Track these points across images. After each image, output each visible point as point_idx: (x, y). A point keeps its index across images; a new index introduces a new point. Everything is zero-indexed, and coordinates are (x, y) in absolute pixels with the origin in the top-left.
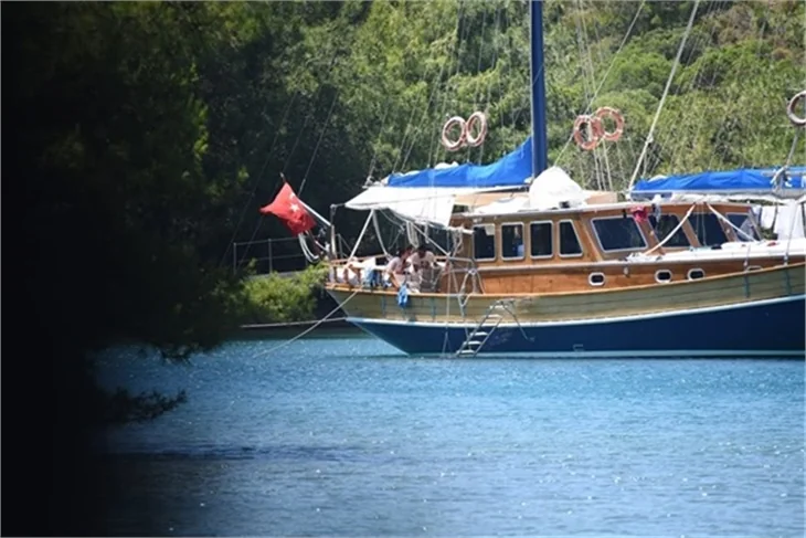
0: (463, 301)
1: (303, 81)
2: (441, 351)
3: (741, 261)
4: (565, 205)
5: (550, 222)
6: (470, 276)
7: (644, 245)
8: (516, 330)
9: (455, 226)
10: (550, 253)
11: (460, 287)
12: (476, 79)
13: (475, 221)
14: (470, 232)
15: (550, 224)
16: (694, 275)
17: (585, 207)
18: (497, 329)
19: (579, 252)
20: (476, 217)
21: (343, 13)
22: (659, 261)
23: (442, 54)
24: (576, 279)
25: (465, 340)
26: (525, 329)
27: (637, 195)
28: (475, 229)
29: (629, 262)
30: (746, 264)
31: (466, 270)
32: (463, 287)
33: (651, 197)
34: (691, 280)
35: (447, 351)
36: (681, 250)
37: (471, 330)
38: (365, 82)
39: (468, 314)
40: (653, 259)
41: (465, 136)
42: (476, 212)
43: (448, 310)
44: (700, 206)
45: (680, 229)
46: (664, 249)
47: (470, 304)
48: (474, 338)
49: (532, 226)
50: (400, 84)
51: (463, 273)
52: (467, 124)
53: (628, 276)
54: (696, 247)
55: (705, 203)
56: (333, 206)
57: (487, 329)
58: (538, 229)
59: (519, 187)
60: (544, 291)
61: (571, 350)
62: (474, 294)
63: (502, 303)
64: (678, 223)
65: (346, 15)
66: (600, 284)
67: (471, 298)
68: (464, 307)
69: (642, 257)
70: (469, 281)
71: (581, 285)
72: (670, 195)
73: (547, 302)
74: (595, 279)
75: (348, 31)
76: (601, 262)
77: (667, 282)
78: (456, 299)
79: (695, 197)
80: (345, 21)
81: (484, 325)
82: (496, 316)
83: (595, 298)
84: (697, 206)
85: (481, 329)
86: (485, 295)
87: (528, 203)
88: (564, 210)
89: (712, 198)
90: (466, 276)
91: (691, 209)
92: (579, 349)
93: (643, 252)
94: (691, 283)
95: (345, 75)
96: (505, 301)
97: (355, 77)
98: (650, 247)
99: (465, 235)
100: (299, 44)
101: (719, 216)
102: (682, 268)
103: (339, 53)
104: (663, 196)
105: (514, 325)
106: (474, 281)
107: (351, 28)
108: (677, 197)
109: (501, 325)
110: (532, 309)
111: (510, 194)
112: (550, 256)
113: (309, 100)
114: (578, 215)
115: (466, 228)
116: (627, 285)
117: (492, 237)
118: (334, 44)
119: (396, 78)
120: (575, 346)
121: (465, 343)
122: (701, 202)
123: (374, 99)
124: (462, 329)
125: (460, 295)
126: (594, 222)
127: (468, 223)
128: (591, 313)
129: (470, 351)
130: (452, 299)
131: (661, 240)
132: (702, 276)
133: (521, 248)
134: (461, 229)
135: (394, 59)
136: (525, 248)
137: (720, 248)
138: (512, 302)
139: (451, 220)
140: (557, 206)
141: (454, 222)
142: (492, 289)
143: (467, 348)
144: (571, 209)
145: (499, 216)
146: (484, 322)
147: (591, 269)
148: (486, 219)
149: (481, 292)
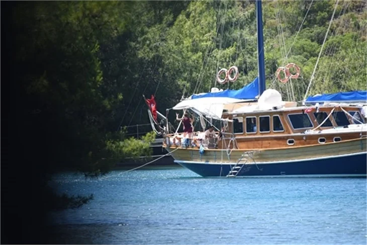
0: (229, 153)
1: (146, 53)
2: (219, 176)
3: (359, 133)
4: (275, 108)
5: (269, 116)
6: (232, 141)
7: (312, 126)
8: (254, 165)
9: (224, 118)
10: (269, 130)
11: (227, 146)
12: (225, 51)
13: (234, 116)
14: (232, 121)
15: (268, 117)
16: (336, 140)
17: (284, 109)
18: (245, 165)
19: (282, 129)
20: (234, 114)
21: (164, 22)
22: (320, 133)
23: (210, 40)
24: (281, 142)
25: (230, 170)
26: (258, 165)
27: (307, 103)
28: (234, 119)
29: (306, 134)
30: (361, 134)
31: (230, 138)
32: (229, 146)
33: (314, 104)
34: (335, 142)
35: (222, 175)
36: (330, 128)
37: (233, 166)
38: (174, 53)
39: (232, 158)
40: (317, 132)
41: (227, 77)
42: (234, 112)
43: (222, 157)
44: (337, 108)
45: (328, 118)
46: (321, 128)
47: (233, 154)
48: (235, 170)
49: (260, 118)
50: (190, 54)
51: (229, 140)
52: (228, 71)
53: (305, 141)
54: (336, 127)
55: (339, 107)
56: (167, 110)
57: (240, 165)
58: (263, 119)
59: (253, 100)
60: (266, 147)
61: (280, 174)
62: (234, 149)
63: (247, 153)
64: (327, 116)
65: (166, 23)
66: (292, 144)
67: (233, 151)
68: (230, 155)
69: (311, 132)
70: (231, 144)
71: (284, 145)
72: (323, 103)
73: (268, 153)
74: (290, 142)
75: (166, 30)
76: (293, 134)
77: (323, 143)
78: (226, 151)
79: (335, 104)
80: (165, 25)
81: (239, 163)
82: (245, 159)
83: (290, 151)
84: (336, 108)
85: (238, 165)
86: (239, 149)
87: (258, 108)
88: (275, 110)
89: (343, 104)
90: (230, 141)
91: (333, 109)
92: (283, 174)
93: (312, 129)
94: (335, 143)
95: (165, 50)
96: (249, 152)
97: (170, 51)
98: (315, 127)
99: (229, 123)
100: (144, 37)
101: (346, 112)
102: (330, 137)
103: (162, 40)
104: (320, 103)
105: (253, 163)
106: (234, 143)
107: (168, 29)
108: (326, 104)
109: (247, 163)
110: (261, 156)
111: (248, 103)
112: (269, 132)
113: (149, 62)
114: (281, 113)
115: (230, 119)
116: (304, 145)
117: (241, 123)
118: (160, 36)
119: (188, 51)
120: (281, 172)
121: (230, 172)
122: (338, 106)
123: (178, 61)
124: (229, 165)
125: (227, 150)
126: (289, 116)
127: (230, 117)
128: (289, 157)
129: (233, 175)
130: (224, 151)
131: (320, 124)
132: (340, 140)
133: (255, 128)
134: (227, 120)
135: (187, 42)
136: (257, 128)
137: (347, 127)
138: (252, 153)
139: (222, 116)
140: (272, 108)
141: (224, 116)
142: (242, 147)
143: (231, 174)
144: (278, 110)
145: (245, 114)
146: (239, 162)
147: (288, 137)
148: (239, 115)
149: (237, 148)
